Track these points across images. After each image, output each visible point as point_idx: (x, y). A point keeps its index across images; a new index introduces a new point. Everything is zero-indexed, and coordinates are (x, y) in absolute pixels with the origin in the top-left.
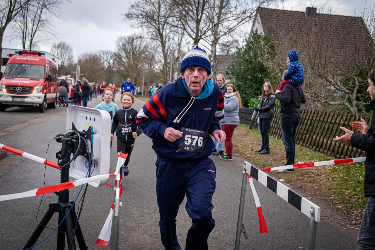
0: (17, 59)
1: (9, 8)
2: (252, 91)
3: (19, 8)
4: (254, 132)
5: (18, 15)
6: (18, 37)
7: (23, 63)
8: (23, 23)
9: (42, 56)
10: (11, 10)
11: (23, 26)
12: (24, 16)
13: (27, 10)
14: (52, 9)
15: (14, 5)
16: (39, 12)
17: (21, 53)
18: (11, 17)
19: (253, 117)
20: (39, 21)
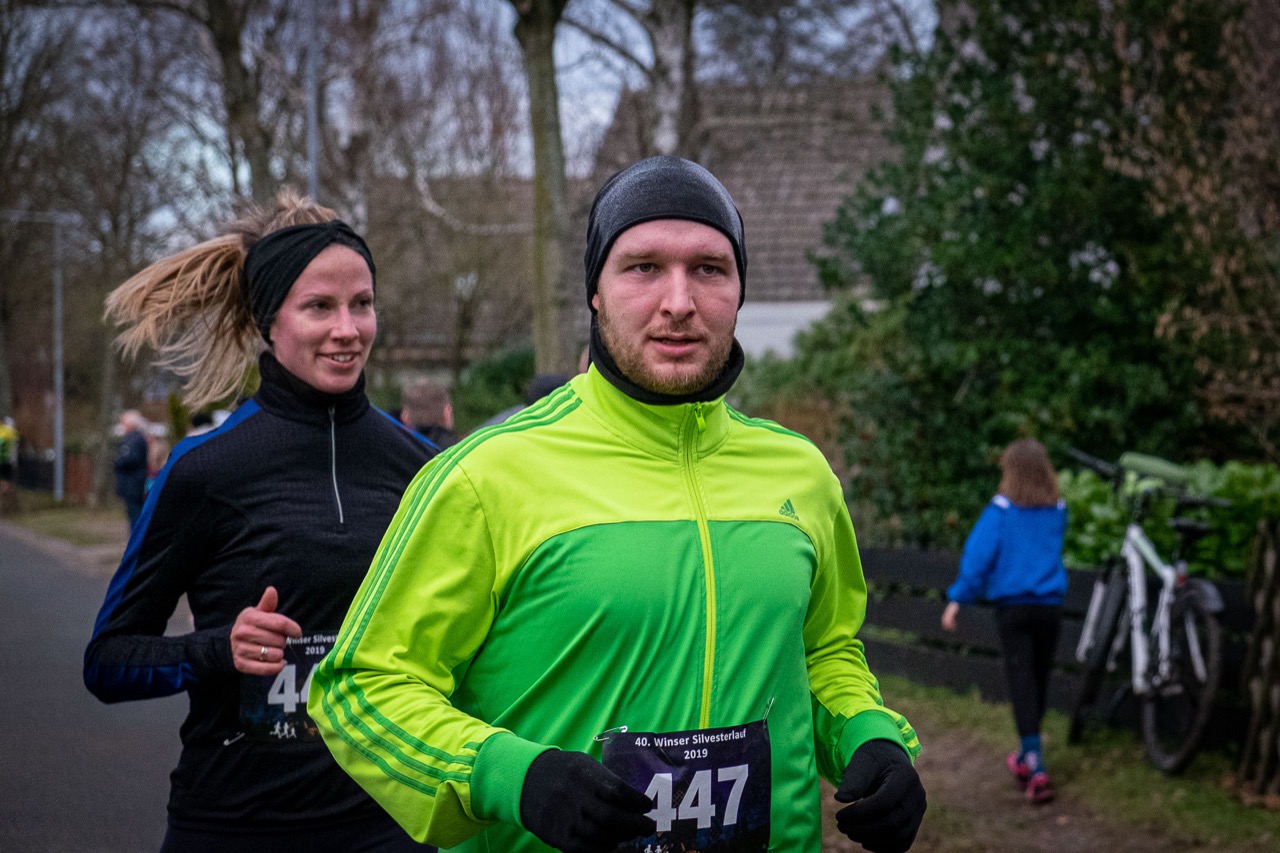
2: (1057, 415)
4: (1110, 773)
19: (1086, 640)
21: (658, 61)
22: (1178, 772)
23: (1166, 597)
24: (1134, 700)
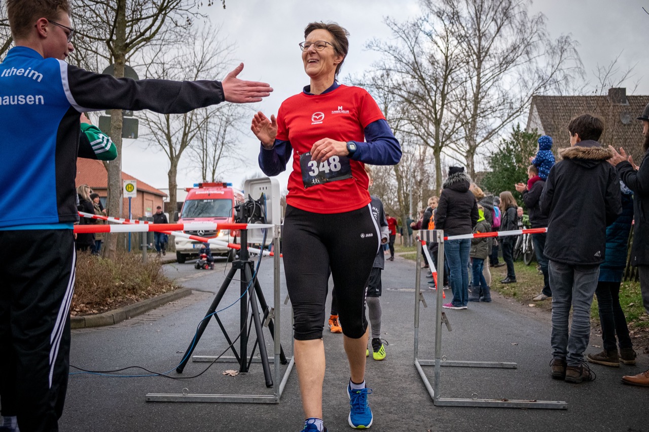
0: (197, 193)
1: (183, 129)
3: (196, 129)
5: (194, 138)
6: (197, 168)
7: (204, 198)
8: (202, 148)
9: (228, 187)
10: (187, 132)
11: (202, 153)
12: (202, 140)
13: (207, 130)
14: (238, 126)
15: (189, 125)
16: (222, 132)
17: (201, 186)
18: (186, 141)
20: (223, 144)
21: (468, 164)
22: (529, 265)
23: (528, 237)
24: (523, 254)
